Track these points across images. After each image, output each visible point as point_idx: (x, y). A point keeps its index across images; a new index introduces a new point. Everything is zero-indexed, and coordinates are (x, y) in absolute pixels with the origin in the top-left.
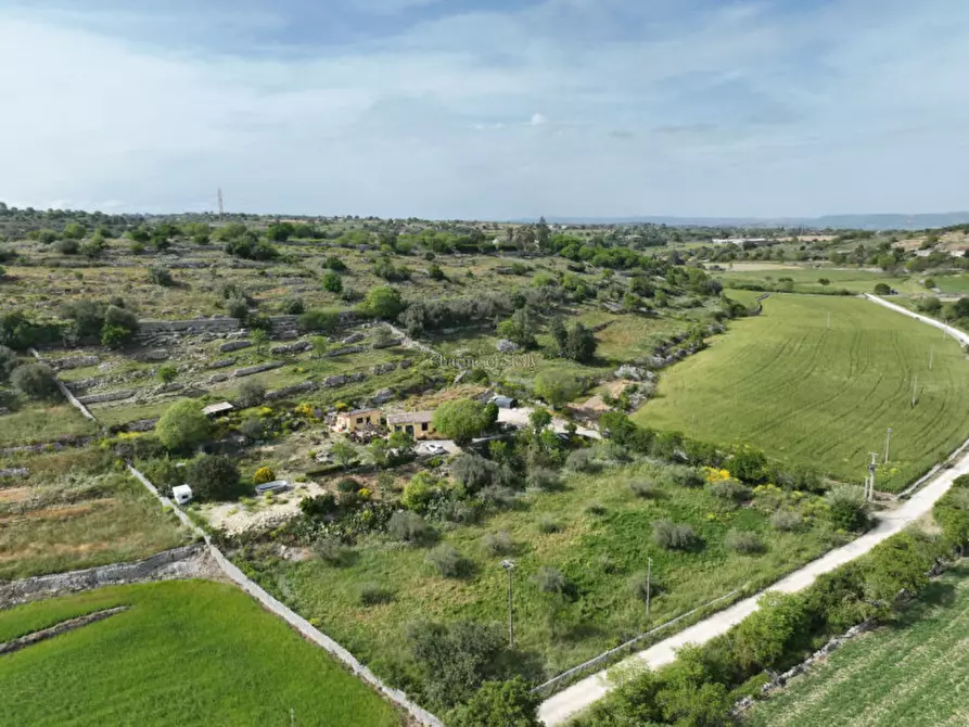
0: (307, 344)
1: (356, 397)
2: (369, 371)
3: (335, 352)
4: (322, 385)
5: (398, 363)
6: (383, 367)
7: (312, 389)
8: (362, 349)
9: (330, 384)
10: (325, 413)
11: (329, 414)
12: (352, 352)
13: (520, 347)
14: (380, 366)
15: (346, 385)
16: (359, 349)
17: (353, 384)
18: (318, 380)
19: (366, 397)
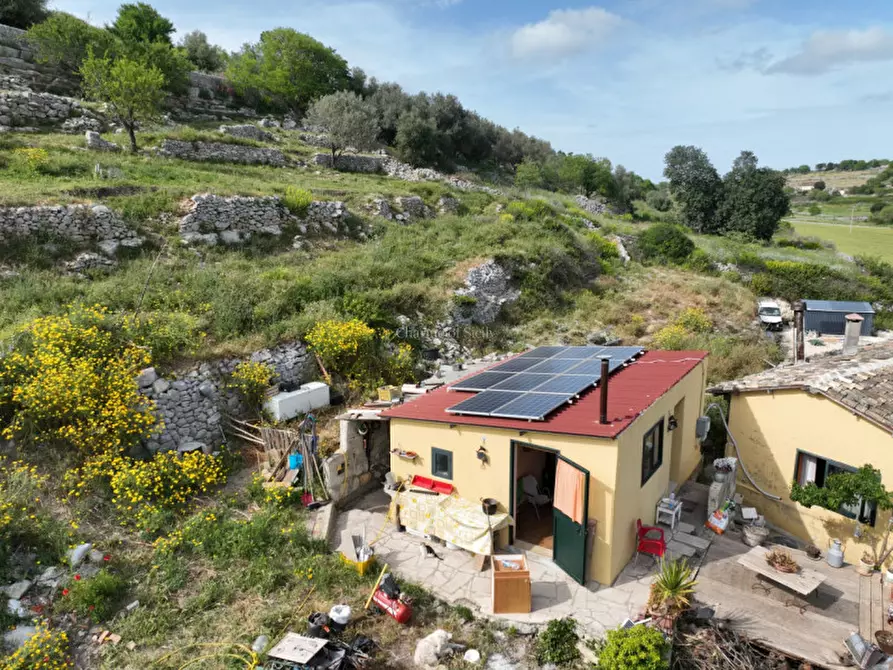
0: (73, 113)
1: (396, 290)
2: (363, 208)
3: (197, 149)
4: (174, 231)
5: (433, 198)
6: (398, 200)
7: (109, 247)
8: (288, 160)
9: (216, 230)
10: (252, 402)
11: (278, 404)
12: (257, 163)
13: (620, 211)
14: (391, 197)
15: (297, 245)
16: (278, 158)
17: (327, 244)
18: (147, 204)
19: (436, 292)
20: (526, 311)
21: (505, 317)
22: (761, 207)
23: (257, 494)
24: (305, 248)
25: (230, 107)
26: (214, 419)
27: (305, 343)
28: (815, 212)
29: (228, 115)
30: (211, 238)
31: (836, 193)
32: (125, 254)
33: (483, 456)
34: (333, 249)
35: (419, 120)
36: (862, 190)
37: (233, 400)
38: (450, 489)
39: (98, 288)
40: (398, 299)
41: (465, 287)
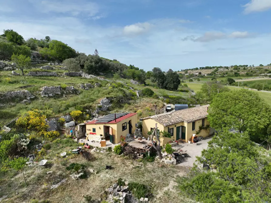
1: (86, 105)
2: (78, 87)
3: (37, 73)
4: (40, 94)
5: (93, 83)
6: (85, 84)
7: (29, 98)
8: (58, 74)
9: (48, 94)
10: (62, 124)
11: (66, 125)
12: (51, 76)
13: (141, 83)
14: (84, 84)
15: (64, 96)
16: (56, 74)
17: (71, 96)
18: (34, 89)
19: (94, 105)
20: (113, 108)
21: (108, 109)
22: (174, 82)
23: (65, 137)
24: (66, 97)
25: (40, 60)
26: (56, 127)
27: (70, 115)
28: (199, 80)
29: (40, 62)
30: (47, 95)
31: (204, 75)
32: (32, 100)
33: (100, 128)
34: (72, 97)
35: (90, 63)
36: (210, 74)
37: (59, 124)
38: (95, 134)
39: (30, 106)
40: (86, 106)
41: (100, 104)
